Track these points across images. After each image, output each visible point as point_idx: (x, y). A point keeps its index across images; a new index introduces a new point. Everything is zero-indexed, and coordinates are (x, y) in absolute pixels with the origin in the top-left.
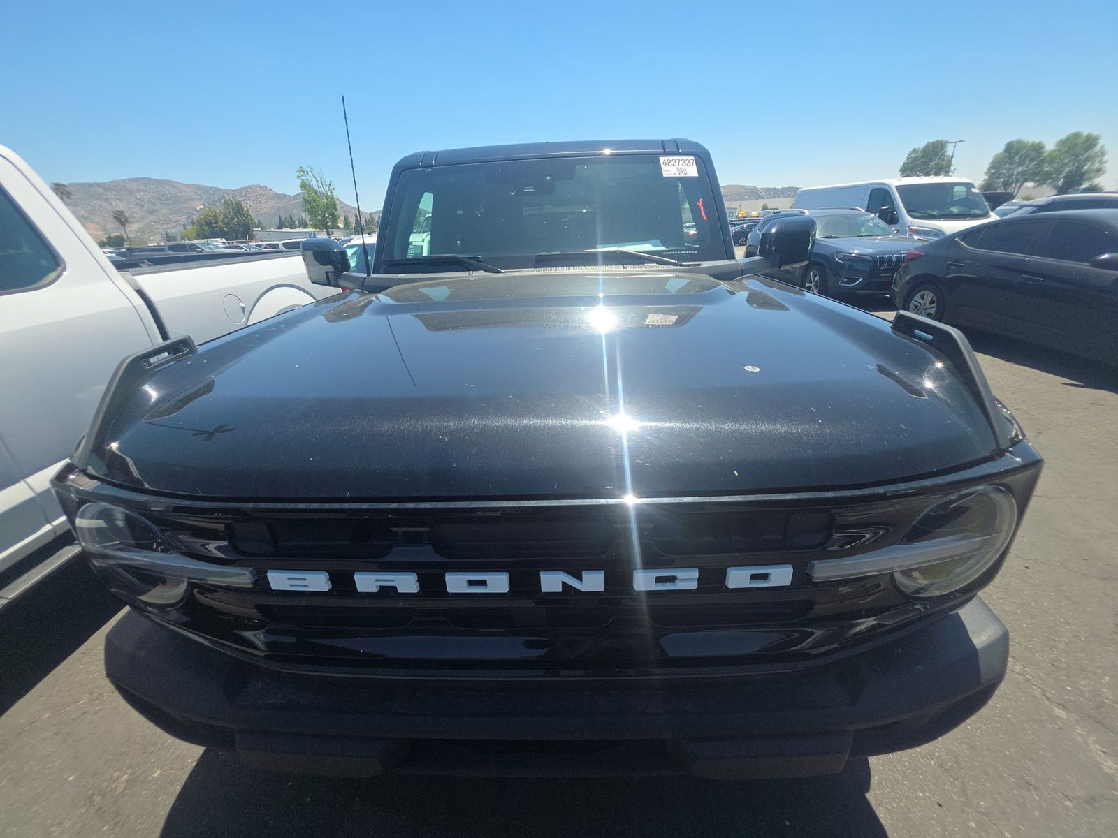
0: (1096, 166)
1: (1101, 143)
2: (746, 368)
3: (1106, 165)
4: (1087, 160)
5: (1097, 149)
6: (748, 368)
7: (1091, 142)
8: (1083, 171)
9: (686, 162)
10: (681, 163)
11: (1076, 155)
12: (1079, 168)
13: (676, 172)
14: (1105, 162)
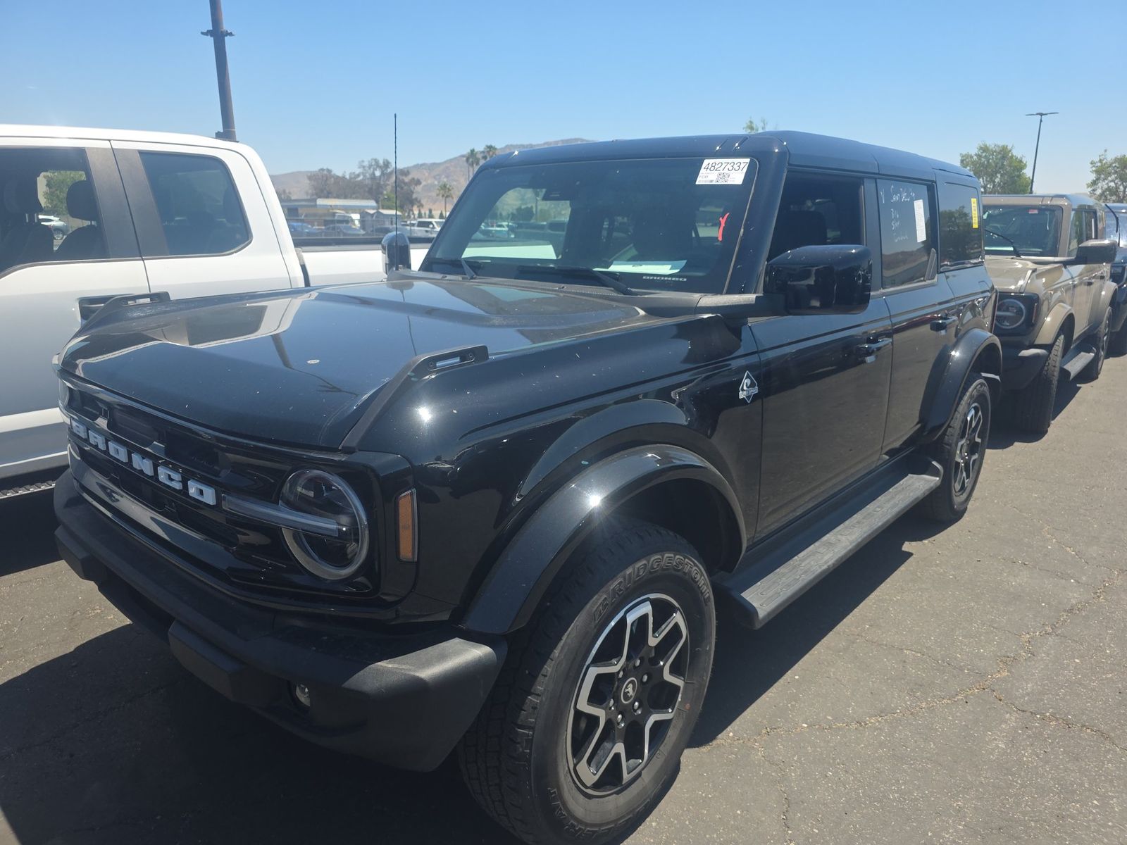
2: (309, 362)
6: (311, 362)
9: (736, 167)
10: (729, 166)
13: (715, 177)
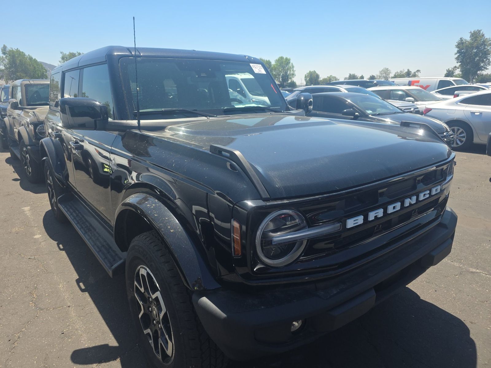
0: (292, 72)
1: (291, 62)
3: (295, 72)
4: (288, 69)
5: (290, 65)
7: (287, 61)
8: (288, 75)
10: (258, 67)
11: (284, 67)
12: (286, 73)
13: (258, 71)
14: (295, 71)
